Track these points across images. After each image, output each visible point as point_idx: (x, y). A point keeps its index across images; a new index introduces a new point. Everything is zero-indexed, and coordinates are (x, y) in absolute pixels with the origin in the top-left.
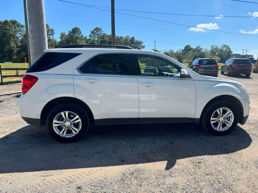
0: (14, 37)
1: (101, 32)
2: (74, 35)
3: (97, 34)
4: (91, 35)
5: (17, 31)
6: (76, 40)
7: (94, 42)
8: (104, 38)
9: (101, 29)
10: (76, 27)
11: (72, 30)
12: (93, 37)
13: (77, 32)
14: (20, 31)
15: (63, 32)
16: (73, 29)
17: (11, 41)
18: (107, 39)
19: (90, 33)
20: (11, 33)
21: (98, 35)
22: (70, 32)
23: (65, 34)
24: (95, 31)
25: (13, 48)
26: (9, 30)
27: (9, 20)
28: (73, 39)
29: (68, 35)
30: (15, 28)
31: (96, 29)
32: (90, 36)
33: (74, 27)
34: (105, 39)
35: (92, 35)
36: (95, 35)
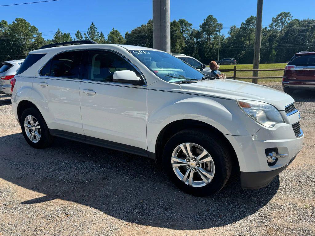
0: (179, 38)
1: (288, 19)
2: (248, 27)
3: (281, 22)
4: (272, 24)
5: (184, 31)
6: (250, 33)
7: (275, 34)
8: (291, 27)
9: (289, 13)
10: (252, 16)
11: (246, 21)
12: (276, 27)
13: (252, 23)
14: (188, 31)
15: (233, 25)
16: (247, 19)
17: (177, 43)
18: (298, 27)
19: (271, 22)
20: (178, 34)
21: (283, 23)
22: (244, 24)
23: (236, 27)
24: (279, 18)
25: (177, 50)
26: (176, 30)
27: (177, 21)
28: (246, 33)
29: (241, 28)
30: (183, 28)
31: (281, 15)
32: (271, 26)
33: (249, 17)
34: (294, 27)
35: (274, 24)
36: (278, 23)
